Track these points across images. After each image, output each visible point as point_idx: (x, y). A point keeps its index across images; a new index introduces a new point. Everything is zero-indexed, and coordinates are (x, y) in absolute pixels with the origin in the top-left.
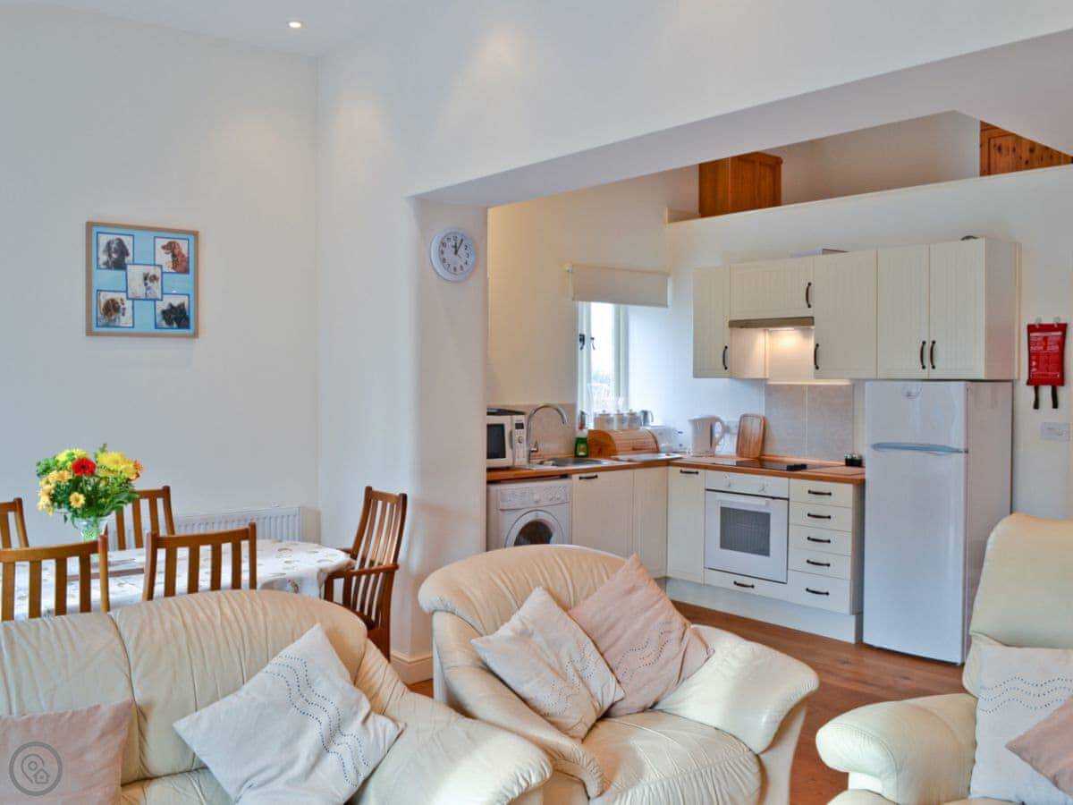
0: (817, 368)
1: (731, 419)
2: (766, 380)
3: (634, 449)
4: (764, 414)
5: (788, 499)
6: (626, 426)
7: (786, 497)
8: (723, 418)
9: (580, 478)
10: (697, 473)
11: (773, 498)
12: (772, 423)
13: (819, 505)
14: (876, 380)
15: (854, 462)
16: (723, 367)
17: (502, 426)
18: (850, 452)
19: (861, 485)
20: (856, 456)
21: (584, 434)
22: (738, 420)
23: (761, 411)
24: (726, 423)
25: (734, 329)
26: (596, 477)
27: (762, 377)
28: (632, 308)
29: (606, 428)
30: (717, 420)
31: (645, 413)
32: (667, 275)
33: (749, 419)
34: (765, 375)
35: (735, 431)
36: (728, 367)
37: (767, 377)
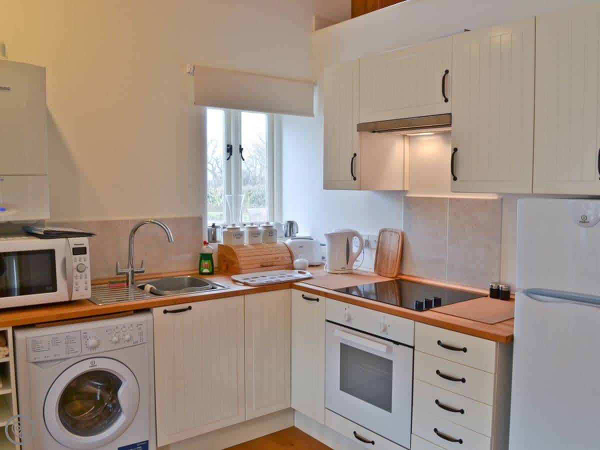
0: (455, 179)
1: (370, 232)
2: (405, 192)
3: (262, 266)
4: (402, 229)
5: (413, 348)
6: (260, 239)
7: (412, 345)
8: (361, 233)
9: (165, 312)
10: (318, 300)
11: (397, 343)
12: (411, 240)
13: (451, 364)
14: (533, 195)
15: (501, 294)
16: (351, 178)
17: (51, 253)
18: (497, 281)
19: (507, 344)
20: (503, 287)
21: (212, 248)
22: (377, 234)
23: (400, 226)
24: (364, 238)
25: (364, 133)
26: (190, 308)
27: (401, 189)
28: (286, 117)
29: (234, 243)
30: (354, 234)
31: (291, 224)
32: (315, 84)
33: (388, 234)
34: (404, 187)
35: (374, 246)
36: (357, 177)
37: (406, 189)
